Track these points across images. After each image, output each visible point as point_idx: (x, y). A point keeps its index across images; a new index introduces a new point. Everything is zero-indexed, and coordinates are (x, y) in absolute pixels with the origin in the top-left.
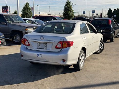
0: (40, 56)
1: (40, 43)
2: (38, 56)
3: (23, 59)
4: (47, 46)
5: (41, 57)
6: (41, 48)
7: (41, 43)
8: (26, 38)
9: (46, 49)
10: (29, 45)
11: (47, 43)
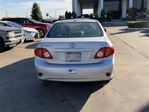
0: (73, 72)
1: (69, 53)
2: (70, 72)
3: (42, 79)
4: (80, 56)
5: (76, 73)
6: (71, 60)
7: (71, 53)
8: (43, 47)
9: (80, 61)
10: (51, 57)
11: (80, 52)
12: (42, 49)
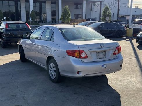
0: (105, 66)
1: (99, 52)
2: (103, 67)
4: (105, 54)
7: (100, 52)
8: (80, 49)
9: (105, 58)
10: (86, 57)
11: (105, 51)
12: (79, 50)
